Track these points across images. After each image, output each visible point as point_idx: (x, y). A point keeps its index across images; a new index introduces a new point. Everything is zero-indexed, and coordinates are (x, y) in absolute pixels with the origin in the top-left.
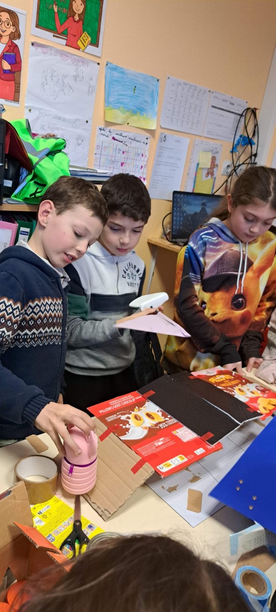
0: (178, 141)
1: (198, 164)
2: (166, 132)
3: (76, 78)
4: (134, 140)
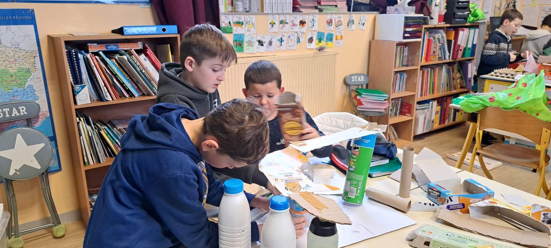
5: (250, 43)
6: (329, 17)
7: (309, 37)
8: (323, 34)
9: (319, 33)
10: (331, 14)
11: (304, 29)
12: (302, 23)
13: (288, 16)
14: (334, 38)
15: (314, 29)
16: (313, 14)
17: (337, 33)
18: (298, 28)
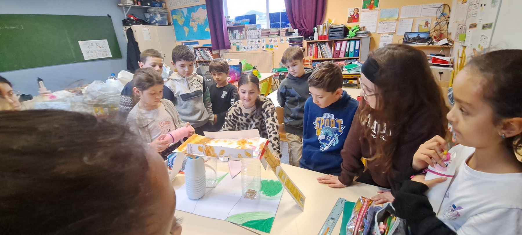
0: (409, 20)
1: (419, 24)
2: (402, 19)
3: (372, 15)
4: (391, 23)
5: (241, 48)
6: (270, 39)
7: (263, 46)
8: (268, 45)
9: (266, 45)
10: (271, 38)
11: (260, 44)
12: (259, 41)
13: (253, 39)
14: (274, 46)
15: (264, 43)
16: (263, 38)
17: (275, 45)
18: (257, 43)
